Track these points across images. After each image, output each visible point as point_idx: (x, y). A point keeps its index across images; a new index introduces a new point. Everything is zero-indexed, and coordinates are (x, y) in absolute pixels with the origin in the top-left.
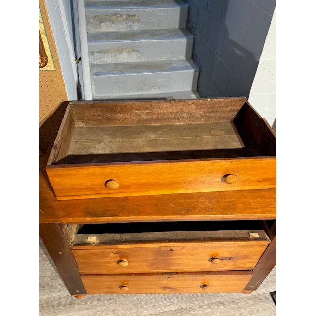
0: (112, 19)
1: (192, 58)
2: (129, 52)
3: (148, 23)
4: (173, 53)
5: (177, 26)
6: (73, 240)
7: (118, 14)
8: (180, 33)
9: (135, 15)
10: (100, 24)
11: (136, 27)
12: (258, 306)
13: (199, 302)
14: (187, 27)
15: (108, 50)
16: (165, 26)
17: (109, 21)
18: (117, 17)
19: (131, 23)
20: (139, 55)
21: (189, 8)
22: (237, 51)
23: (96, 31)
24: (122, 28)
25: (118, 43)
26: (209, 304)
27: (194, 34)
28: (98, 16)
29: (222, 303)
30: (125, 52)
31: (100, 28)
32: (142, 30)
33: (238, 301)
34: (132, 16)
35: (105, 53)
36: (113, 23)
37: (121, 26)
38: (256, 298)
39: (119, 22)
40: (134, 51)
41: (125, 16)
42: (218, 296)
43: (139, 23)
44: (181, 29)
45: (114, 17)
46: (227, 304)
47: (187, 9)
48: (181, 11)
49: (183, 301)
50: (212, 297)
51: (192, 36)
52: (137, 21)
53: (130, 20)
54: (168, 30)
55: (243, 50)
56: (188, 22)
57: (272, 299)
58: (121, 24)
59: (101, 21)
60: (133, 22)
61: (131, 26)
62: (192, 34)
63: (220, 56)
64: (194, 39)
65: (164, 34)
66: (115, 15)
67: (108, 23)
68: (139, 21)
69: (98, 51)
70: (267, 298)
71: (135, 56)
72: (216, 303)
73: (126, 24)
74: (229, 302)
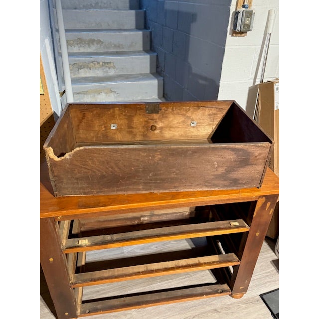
0: (89, 66)
1: (164, 96)
2: (106, 93)
3: (122, 68)
4: (146, 93)
5: (148, 71)
6: (64, 244)
7: (95, 61)
8: (152, 76)
9: (110, 63)
10: (78, 70)
11: (112, 73)
12: (250, 309)
13: (193, 312)
14: (157, 72)
15: (87, 92)
16: (137, 71)
17: (87, 68)
18: (95, 64)
19: (107, 69)
20: (116, 95)
21: (157, 56)
22: (201, 82)
23: (75, 76)
24: (99, 73)
25: (97, 85)
26: (202, 313)
27: (163, 77)
28: (76, 64)
29: (215, 310)
30: (103, 93)
31: (78, 73)
32: (117, 75)
33: (230, 306)
34: (108, 63)
35: (85, 94)
36: (90, 69)
37: (98, 72)
38: (247, 302)
39: (96, 68)
40: (112, 91)
41: (101, 63)
42: (211, 304)
43: (114, 68)
44: (151, 73)
45: (92, 64)
46: (219, 311)
47: (155, 56)
48: (151, 59)
49: (178, 313)
50: (205, 306)
51: (162, 78)
52: (112, 67)
53: (106, 67)
54: (141, 74)
55: (205, 79)
56: (157, 67)
57: (262, 301)
58: (98, 70)
59: (80, 68)
60: (109, 68)
61: (107, 72)
62: (162, 76)
63: (188, 89)
64: (163, 80)
65: (138, 77)
66: (92, 62)
67: (86, 69)
68: (114, 67)
69: (78, 92)
70: (258, 301)
71: (113, 96)
72: (209, 311)
73: (103, 70)
74: (222, 309)
